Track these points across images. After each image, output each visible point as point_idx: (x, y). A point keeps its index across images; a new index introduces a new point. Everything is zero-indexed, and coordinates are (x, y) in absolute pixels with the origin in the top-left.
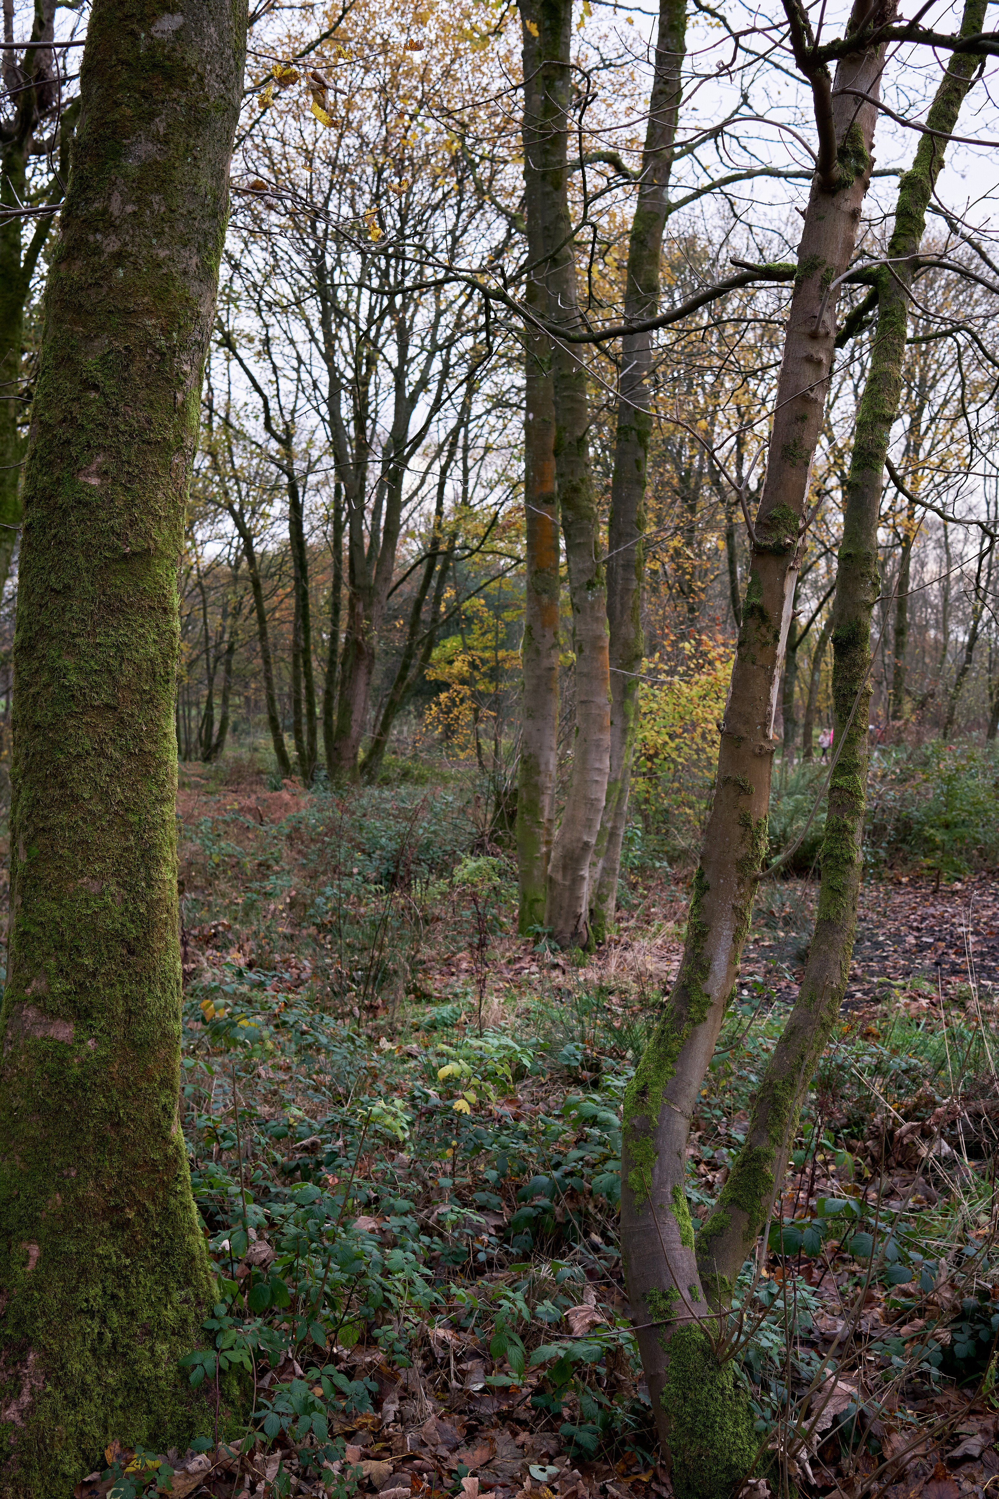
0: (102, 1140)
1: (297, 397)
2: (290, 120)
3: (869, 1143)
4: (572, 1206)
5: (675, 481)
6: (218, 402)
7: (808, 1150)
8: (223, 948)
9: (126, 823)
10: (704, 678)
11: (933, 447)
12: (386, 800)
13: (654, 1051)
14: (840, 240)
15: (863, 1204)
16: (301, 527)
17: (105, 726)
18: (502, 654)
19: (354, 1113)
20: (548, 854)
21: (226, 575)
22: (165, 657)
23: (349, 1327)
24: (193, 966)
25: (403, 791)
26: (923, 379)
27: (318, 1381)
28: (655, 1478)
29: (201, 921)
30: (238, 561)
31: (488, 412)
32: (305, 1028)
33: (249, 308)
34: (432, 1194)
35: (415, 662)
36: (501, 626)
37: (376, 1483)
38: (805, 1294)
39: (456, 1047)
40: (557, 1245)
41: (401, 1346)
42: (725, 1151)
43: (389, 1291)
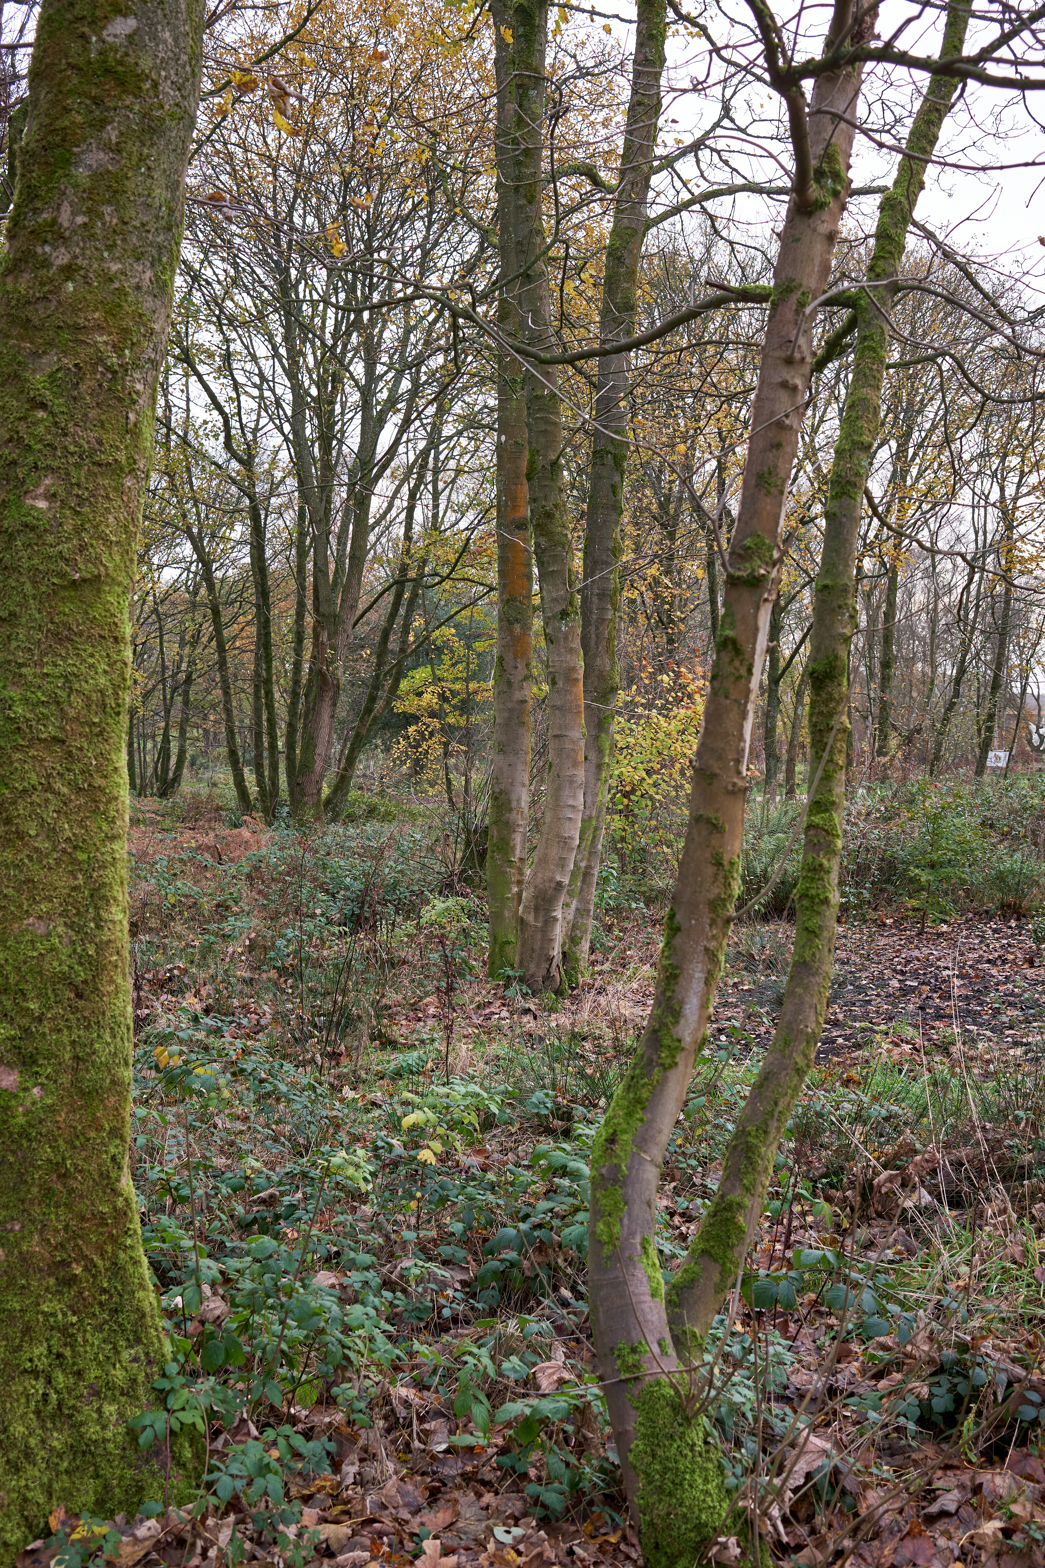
0: (48, 1193)
1: (259, 415)
2: (253, 126)
3: (848, 1193)
4: (540, 1259)
5: (654, 507)
6: (177, 417)
7: (785, 1198)
8: (180, 992)
9: (74, 861)
10: (682, 711)
11: (920, 475)
12: (351, 838)
13: (623, 1098)
14: (817, 262)
15: (840, 1256)
16: (263, 551)
17: (52, 761)
18: (473, 686)
19: (314, 1164)
20: (519, 895)
21: (184, 602)
22: (116, 688)
23: (307, 1386)
24: (147, 1011)
25: (368, 828)
26: (910, 403)
27: (274, 1443)
28: (624, 1538)
29: (156, 964)
30: (197, 587)
31: (459, 433)
32: (263, 1076)
33: (210, 322)
34: (396, 1248)
35: (383, 694)
36: (473, 657)
37: (334, 1547)
38: (779, 1349)
39: (423, 1096)
40: (526, 1299)
41: (362, 1405)
42: (699, 1201)
43: (349, 1348)
